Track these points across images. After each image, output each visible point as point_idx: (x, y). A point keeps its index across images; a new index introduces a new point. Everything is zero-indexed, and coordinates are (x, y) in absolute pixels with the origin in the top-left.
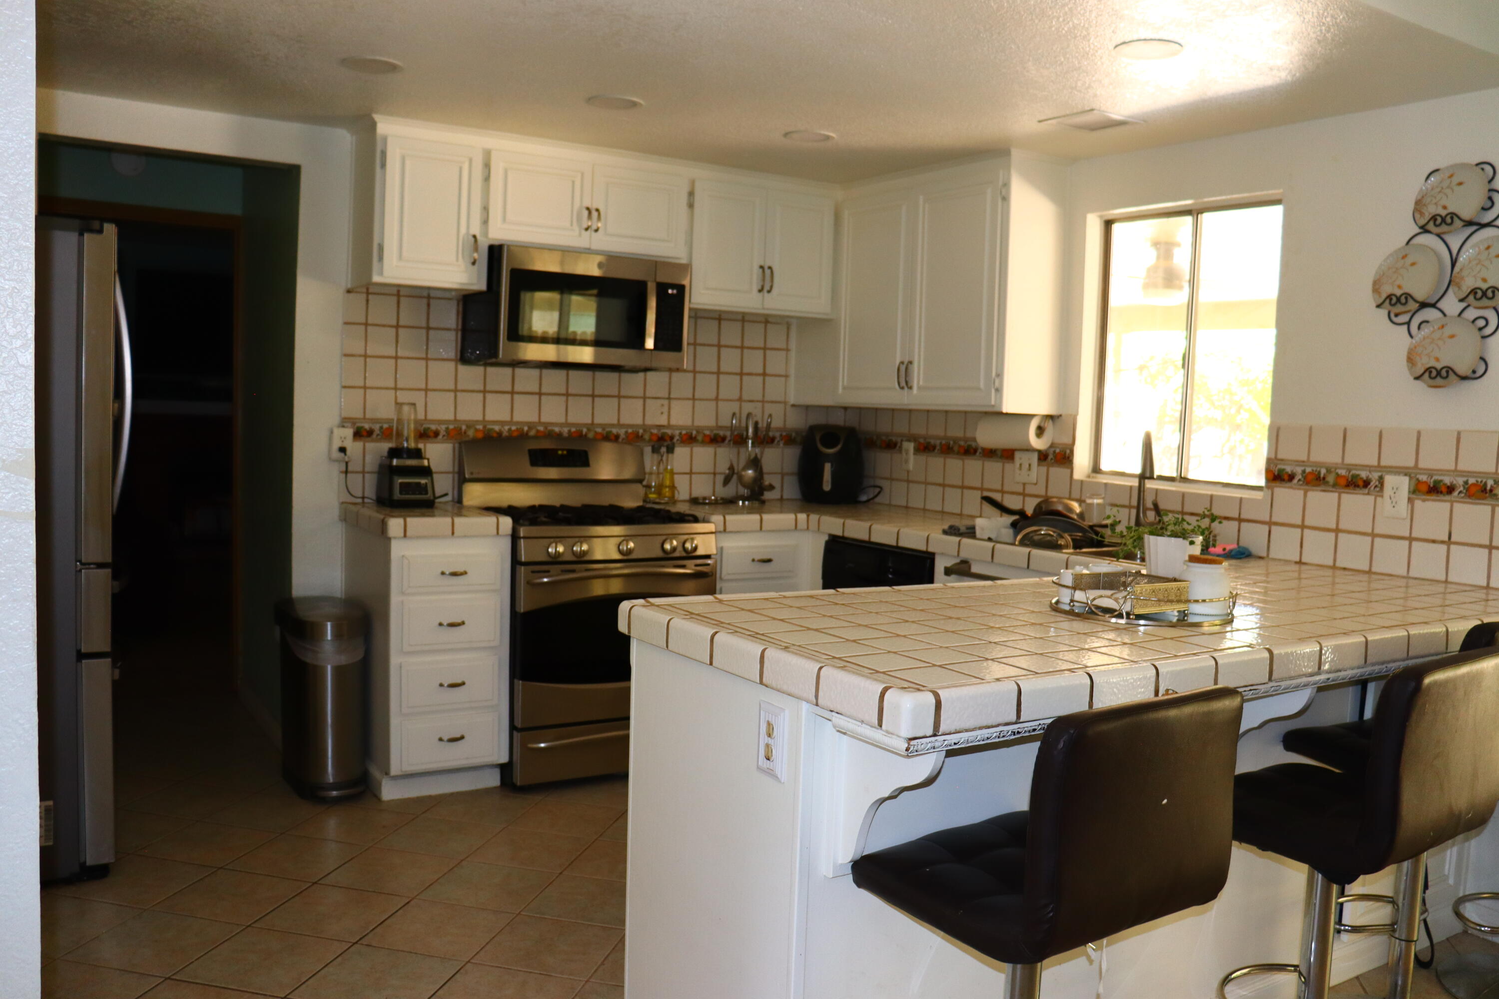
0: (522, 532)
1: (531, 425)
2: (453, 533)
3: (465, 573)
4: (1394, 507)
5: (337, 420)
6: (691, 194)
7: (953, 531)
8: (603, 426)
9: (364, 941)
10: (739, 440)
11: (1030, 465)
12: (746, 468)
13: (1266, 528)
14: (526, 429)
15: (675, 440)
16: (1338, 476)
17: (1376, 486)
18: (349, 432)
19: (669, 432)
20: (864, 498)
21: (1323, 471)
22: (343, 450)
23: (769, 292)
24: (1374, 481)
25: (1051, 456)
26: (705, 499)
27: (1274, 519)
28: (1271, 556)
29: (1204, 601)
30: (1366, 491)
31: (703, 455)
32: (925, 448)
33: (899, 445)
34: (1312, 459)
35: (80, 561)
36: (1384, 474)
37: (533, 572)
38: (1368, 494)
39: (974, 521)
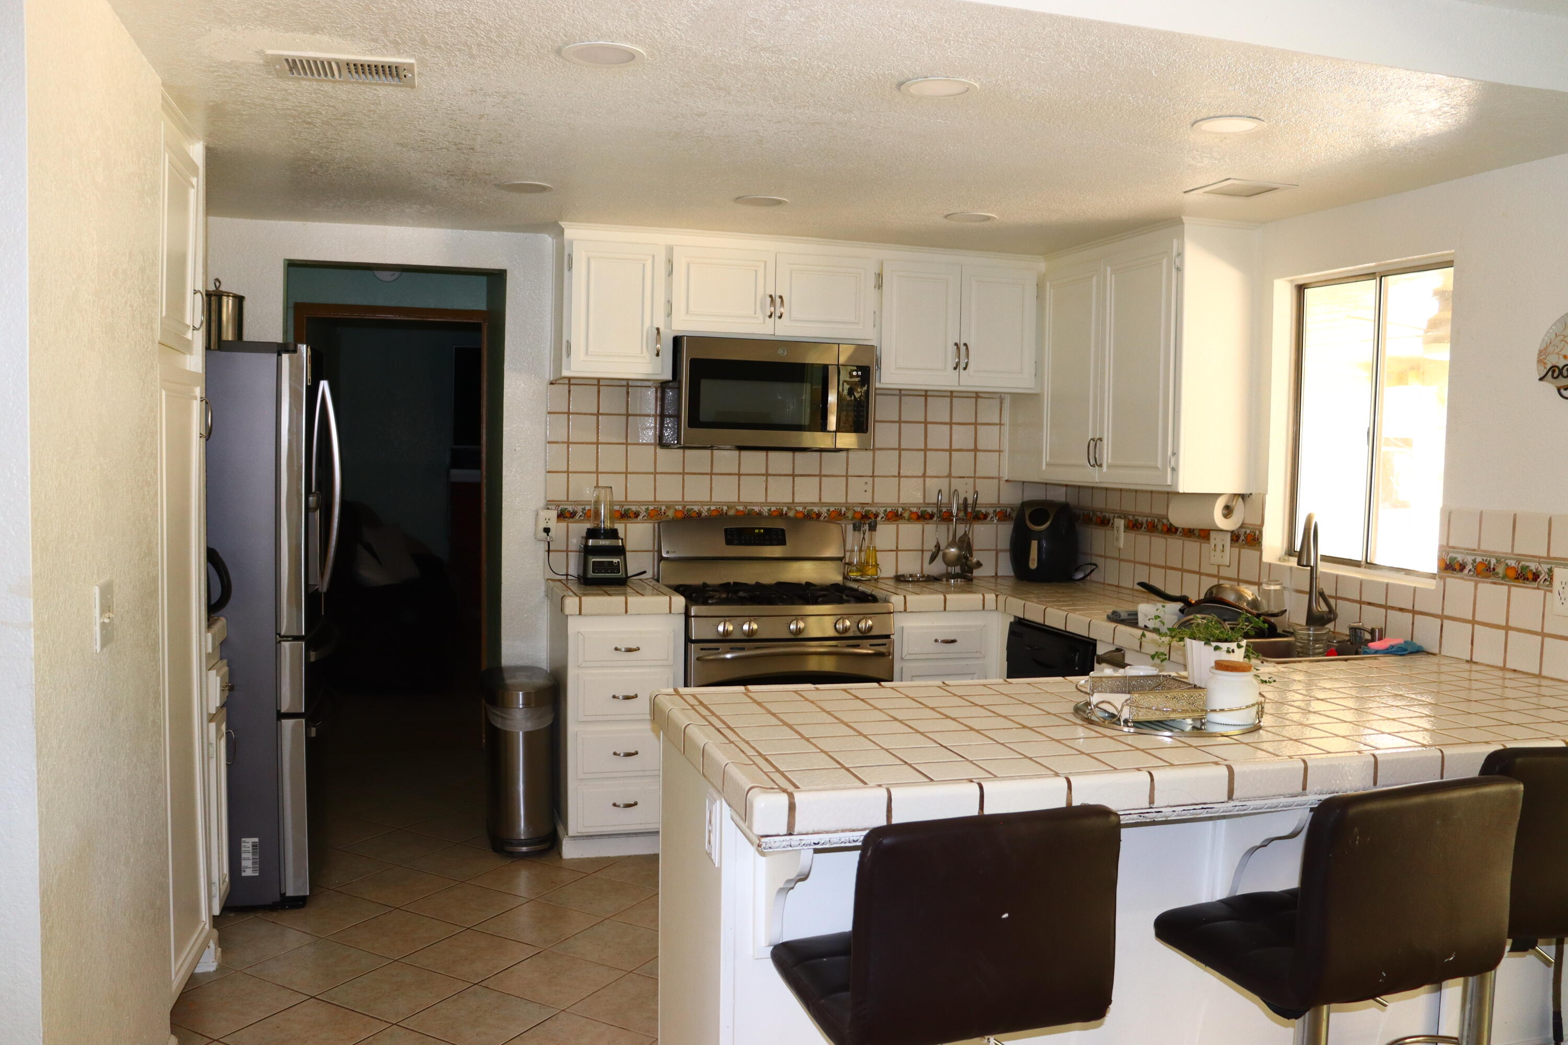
0: (693, 610)
1: (730, 506)
2: (626, 612)
3: (638, 649)
4: (1563, 604)
5: (542, 503)
6: (880, 276)
7: (1115, 618)
8: (804, 505)
9: (483, 984)
10: (946, 517)
11: (1223, 546)
12: (950, 545)
13: (1438, 621)
14: (725, 508)
15: (879, 519)
16: (1508, 567)
17: (1545, 580)
18: (553, 514)
19: (874, 510)
20: (1080, 575)
21: (1493, 561)
22: (547, 530)
23: (965, 369)
24: (1544, 574)
25: (1242, 537)
26: (911, 576)
27: (1446, 613)
28: (1442, 654)
29: (1222, 710)
30: (1535, 585)
31: (910, 532)
32: (1134, 526)
33: (1111, 521)
34: (1483, 547)
35: (279, 634)
36: (1553, 566)
37: (702, 649)
38: (1538, 588)
39: (1137, 607)
